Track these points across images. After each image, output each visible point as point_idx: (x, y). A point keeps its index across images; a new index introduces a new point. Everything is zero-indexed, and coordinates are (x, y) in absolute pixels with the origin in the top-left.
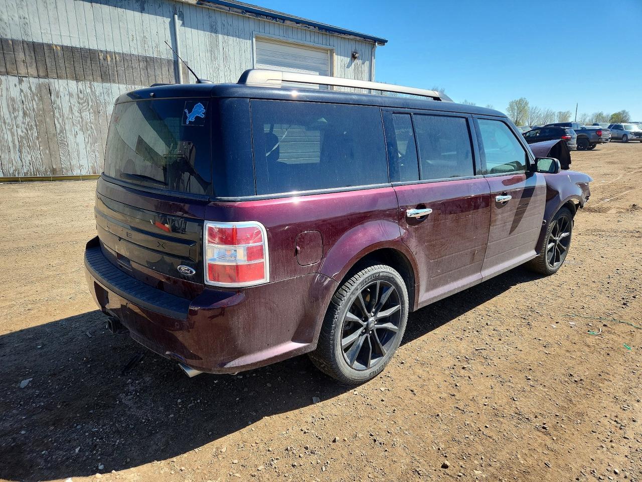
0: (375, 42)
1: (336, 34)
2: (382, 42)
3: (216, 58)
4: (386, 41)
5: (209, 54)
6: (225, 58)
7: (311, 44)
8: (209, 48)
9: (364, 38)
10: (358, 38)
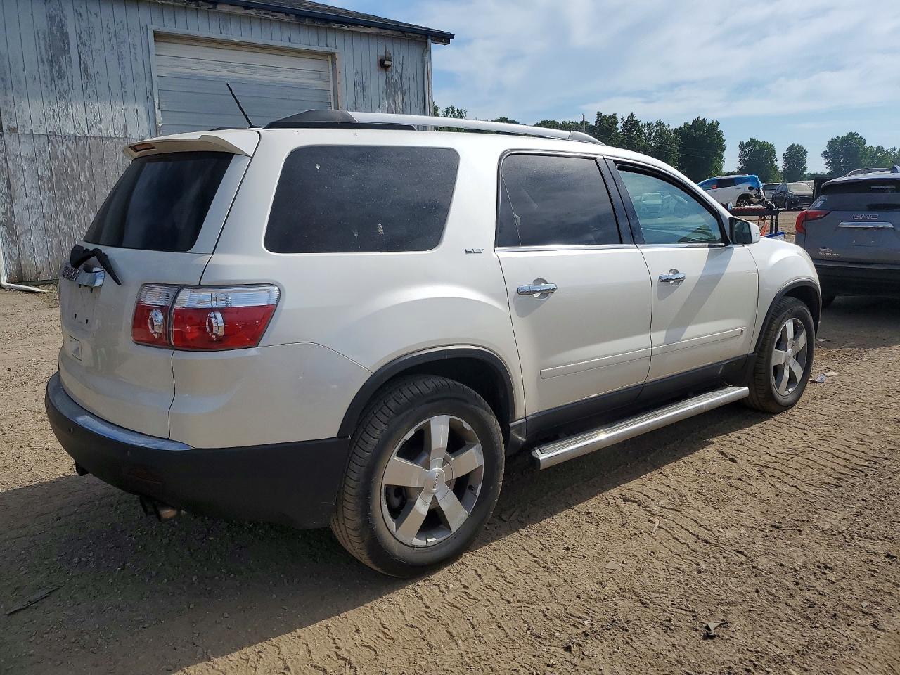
0: (427, 39)
1: (337, 26)
2: (445, 38)
3: (61, 75)
4: (452, 37)
5: (47, 67)
6: (86, 74)
7: (284, 44)
8: (45, 57)
9: (402, 32)
10: (389, 32)
